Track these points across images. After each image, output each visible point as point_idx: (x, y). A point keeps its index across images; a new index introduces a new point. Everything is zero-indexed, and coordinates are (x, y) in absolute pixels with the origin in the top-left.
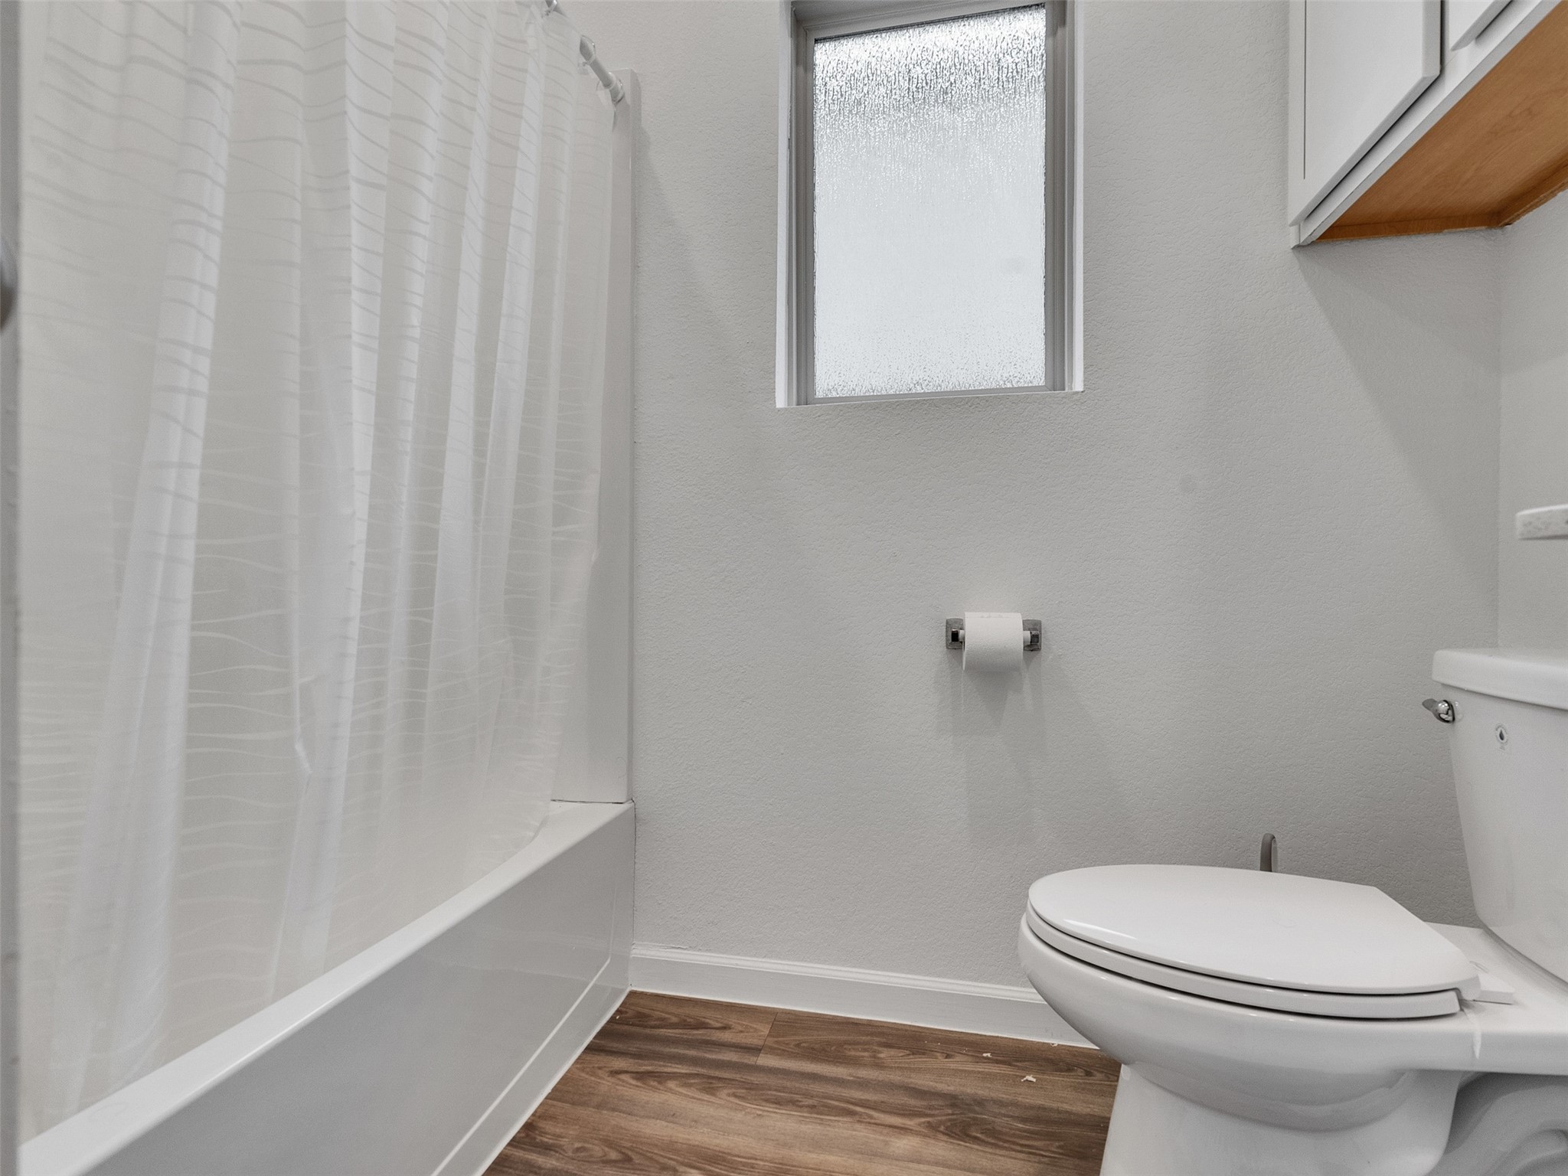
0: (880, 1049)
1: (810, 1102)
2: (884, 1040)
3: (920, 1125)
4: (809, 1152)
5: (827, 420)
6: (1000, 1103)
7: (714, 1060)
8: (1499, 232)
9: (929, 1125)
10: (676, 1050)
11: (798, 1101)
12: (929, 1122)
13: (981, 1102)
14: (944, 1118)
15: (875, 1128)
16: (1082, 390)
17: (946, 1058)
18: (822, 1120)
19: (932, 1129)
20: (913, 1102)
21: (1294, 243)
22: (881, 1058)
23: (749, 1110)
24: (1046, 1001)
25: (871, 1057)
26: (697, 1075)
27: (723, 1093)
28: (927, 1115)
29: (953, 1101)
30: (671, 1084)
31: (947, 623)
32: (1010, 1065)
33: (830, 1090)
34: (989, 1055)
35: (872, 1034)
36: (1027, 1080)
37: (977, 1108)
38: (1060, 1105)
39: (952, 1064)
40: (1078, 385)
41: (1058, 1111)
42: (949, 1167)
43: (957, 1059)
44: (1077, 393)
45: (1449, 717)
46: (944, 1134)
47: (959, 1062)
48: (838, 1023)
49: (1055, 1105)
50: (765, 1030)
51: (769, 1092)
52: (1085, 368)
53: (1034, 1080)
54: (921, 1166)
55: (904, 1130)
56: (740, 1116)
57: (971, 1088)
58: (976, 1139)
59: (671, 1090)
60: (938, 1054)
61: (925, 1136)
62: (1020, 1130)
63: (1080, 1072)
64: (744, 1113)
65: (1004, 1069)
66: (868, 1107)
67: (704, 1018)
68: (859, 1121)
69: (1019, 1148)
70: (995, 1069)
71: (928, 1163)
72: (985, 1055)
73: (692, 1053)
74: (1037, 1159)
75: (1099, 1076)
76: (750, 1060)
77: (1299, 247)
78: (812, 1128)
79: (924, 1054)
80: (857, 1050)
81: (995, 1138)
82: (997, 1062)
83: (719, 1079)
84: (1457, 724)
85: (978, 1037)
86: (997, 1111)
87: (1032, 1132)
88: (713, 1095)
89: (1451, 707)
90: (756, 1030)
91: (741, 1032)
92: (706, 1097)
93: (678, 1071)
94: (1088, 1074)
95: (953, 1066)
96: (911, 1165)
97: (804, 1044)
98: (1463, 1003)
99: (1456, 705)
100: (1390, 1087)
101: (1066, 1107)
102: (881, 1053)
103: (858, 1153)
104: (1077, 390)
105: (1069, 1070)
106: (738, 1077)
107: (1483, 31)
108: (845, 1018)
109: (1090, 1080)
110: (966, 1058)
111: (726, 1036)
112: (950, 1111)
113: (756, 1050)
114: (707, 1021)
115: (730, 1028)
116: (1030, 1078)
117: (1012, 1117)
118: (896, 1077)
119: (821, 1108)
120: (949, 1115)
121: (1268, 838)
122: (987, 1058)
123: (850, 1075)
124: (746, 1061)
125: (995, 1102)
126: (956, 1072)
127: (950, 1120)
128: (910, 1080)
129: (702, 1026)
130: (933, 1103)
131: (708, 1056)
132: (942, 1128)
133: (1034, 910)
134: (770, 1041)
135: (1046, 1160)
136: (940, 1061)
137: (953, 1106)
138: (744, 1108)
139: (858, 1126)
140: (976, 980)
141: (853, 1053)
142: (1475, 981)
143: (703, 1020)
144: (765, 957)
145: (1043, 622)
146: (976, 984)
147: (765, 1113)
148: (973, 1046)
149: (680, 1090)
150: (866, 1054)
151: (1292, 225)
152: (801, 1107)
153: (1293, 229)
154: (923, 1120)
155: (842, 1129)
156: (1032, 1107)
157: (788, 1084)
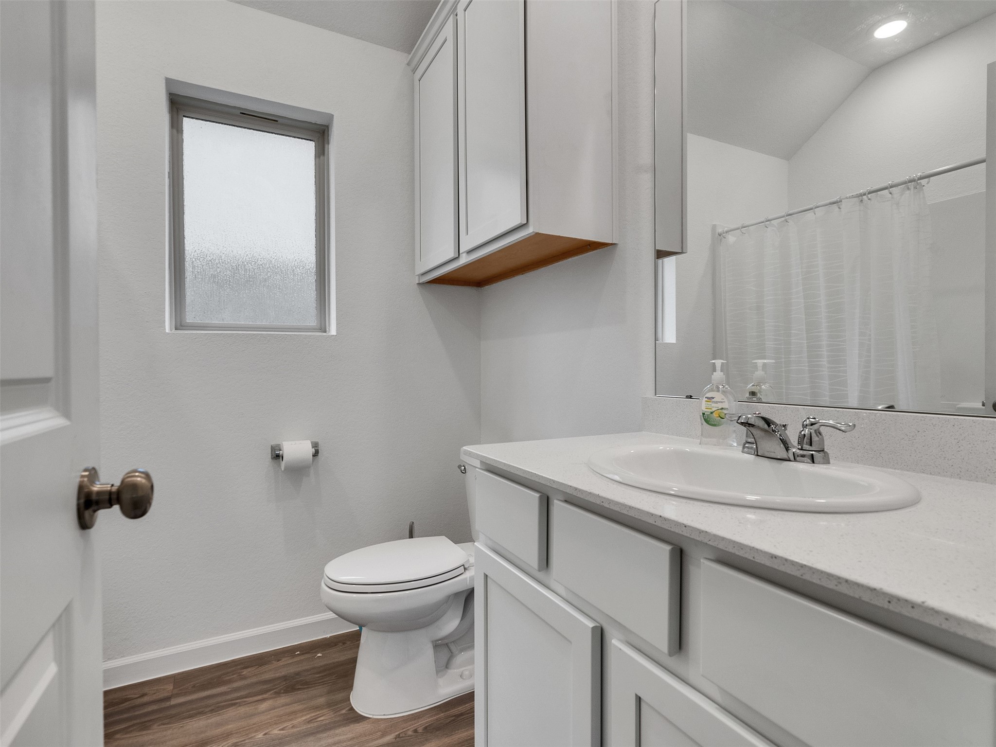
0: (242, 671)
1: (210, 709)
2: (243, 666)
3: (271, 694)
4: (216, 729)
5: (200, 341)
6: (307, 670)
7: (141, 714)
8: (480, 288)
9: (276, 693)
10: (113, 719)
11: (202, 711)
12: (275, 692)
13: (298, 674)
14: (282, 687)
15: (249, 705)
16: (335, 334)
17: (278, 661)
18: (219, 713)
19: (278, 694)
20: (265, 687)
21: (417, 282)
22: (243, 675)
23: (173, 728)
24: (337, 615)
25: (238, 676)
26: (134, 725)
27: (155, 726)
28: (274, 689)
29: (285, 678)
30: (118, 736)
31: (272, 446)
32: (309, 653)
33: (219, 699)
34: (298, 652)
35: (236, 665)
36: (318, 656)
37: (297, 677)
38: (333, 661)
39: (281, 663)
40: (333, 330)
41: (334, 663)
42: (288, 705)
43: (283, 660)
44: (334, 335)
45: (464, 472)
46: (283, 693)
47: (285, 661)
48: (215, 667)
49: (330, 662)
50: (170, 687)
51: (184, 714)
52: (337, 325)
53: (321, 655)
54: (275, 710)
55: (264, 700)
56: (169, 732)
57: (292, 670)
58: (299, 689)
59: (118, 739)
60: (273, 662)
61: (275, 698)
62: (318, 677)
63: (341, 644)
64: (171, 730)
65: (307, 656)
66: (243, 698)
67: (126, 696)
68: (239, 706)
69: (318, 684)
70: (302, 657)
71: (279, 707)
72: (296, 653)
73: (125, 716)
74: (326, 685)
75: (349, 643)
76: (168, 704)
77: (419, 284)
78: (214, 719)
79: (266, 664)
80: (230, 676)
81: (307, 685)
82: (303, 654)
83: (150, 721)
84: (467, 474)
85: (290, 647)
86: (306, 674)
87: (322, 676)
88: (148, 730)
89: (465, 468)
90: (164, 689)
91: (154, 693)
92: (144, 732)
93: (120, 728)
94: (344, 643)
95: (282, 664)
96: (270, 712)
97: (197, 685)
98: (465, 569)
99: (466, 467)
100: (446, 603)
101: (336, 660)
102: (243, 672)
103: (243, 719)
104: (332, 334)
105: (336, 645)
106: (161, 715)
107: (469, 252)
108: (217, 664)
109: (346, 645)
110: (288, 658)
111: (146, 699)
112: (284, 683)
113: (168, 699)
114: (128, 696)
115: (146, 695)
116: (319, 655)
117: (313, 674)
118: (254, 680)
119: (217, 709)
120: (284, 685)
121: (411, 524)
122: (298, 654)
123: (229, 688)
124: (164, 706)
125: (304, 671)
126: (284, 666)
127: (285, 687)
128: (261, 678)
129: (127, 700)
130: (275, 683)
131: (137, 713)
132: (282, 691)
133: (329, 578)
134: (176, 691)
135: (331, 684)
136: (275, 664)
137: (285, 680)
138: (170, 728)
139: (239, 708)
140: (290, 620)
141: (227, 678)
142: (468, 561)
143: (125, 697)
144: (164, 648)
145: (319, 443)
146: (290, 622)
147: (185, 724)
148: (289, 652)
149: (125, 736)
150: (235, 676)
151: (417, 275)
152: (205, 713)
153: (417, 277)
154: (272, 692)
155: (231, 713)
156: (321, 667)
157: (194, 706)
